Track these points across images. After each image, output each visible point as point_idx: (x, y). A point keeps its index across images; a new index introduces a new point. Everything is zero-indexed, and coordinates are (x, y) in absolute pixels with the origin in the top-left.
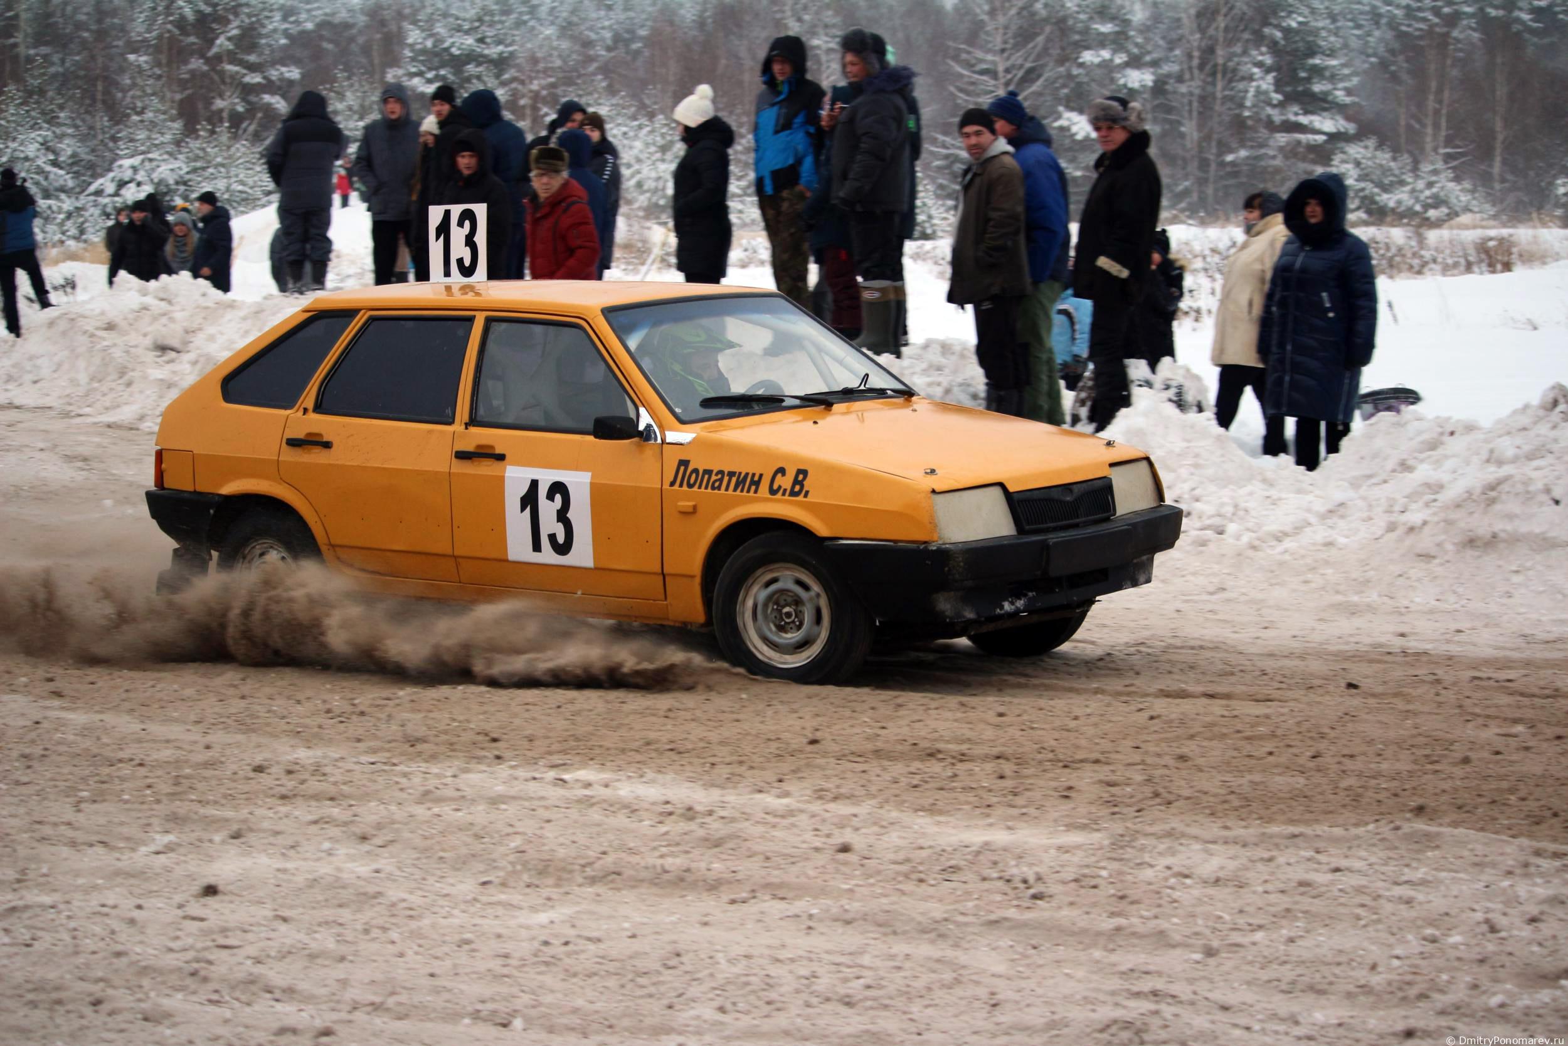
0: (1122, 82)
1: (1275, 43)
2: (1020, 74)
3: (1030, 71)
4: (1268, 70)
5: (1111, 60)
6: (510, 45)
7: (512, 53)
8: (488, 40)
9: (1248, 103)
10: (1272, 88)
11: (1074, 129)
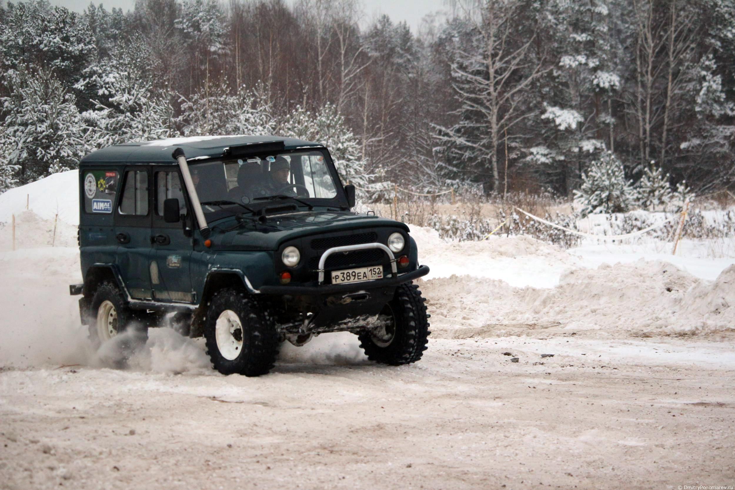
0: (595, 82)
1: (715, 51)
2: (507, 74)
3: (515, 72)
4: (714, 73)
5: (586, 64)
6: (89, 43)
7: (90, 51)
8: (71, 39)
9: (699, 101)
10: (720, 87)
11: (558, 121)
